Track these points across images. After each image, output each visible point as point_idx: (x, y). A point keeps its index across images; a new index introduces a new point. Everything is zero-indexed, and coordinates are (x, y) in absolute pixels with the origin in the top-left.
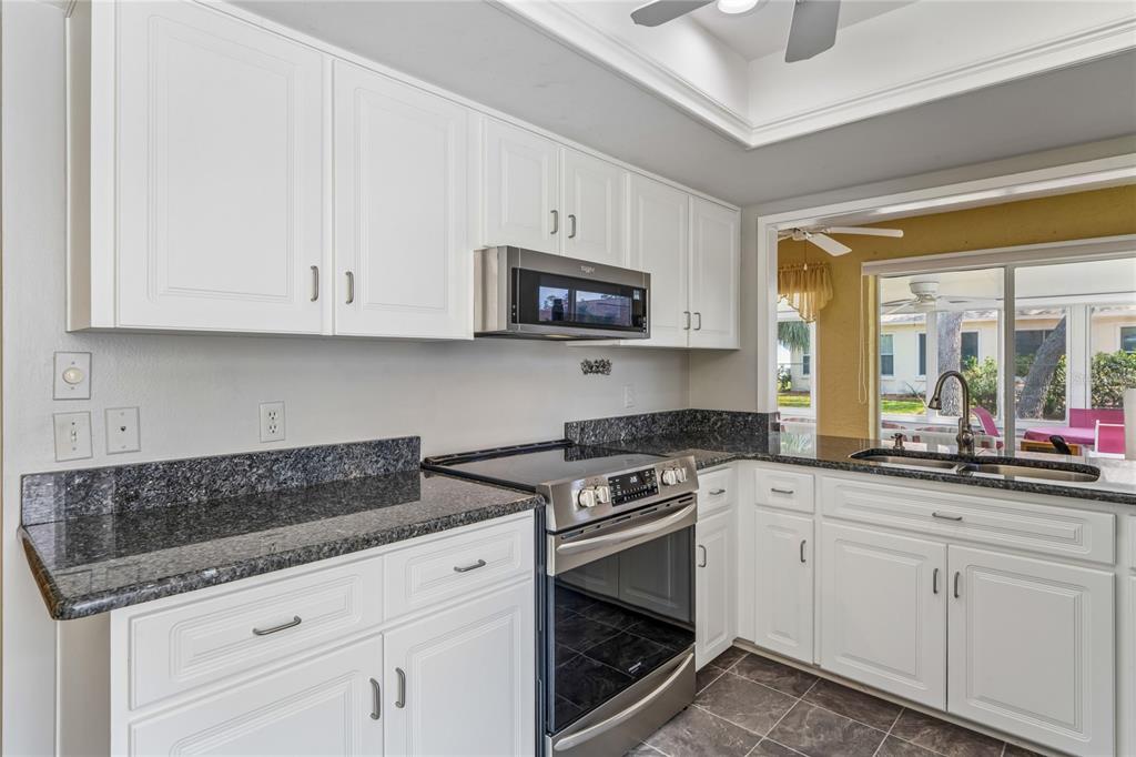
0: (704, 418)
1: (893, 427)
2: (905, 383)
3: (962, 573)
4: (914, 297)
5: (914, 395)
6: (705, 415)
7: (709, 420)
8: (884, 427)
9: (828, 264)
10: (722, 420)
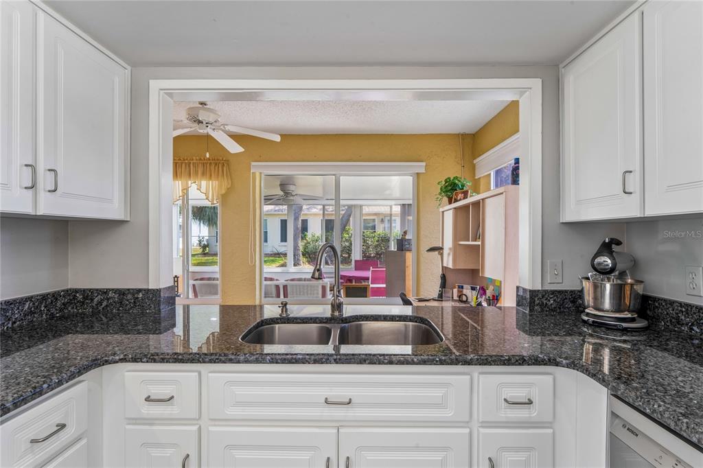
0: (85, 298)
1: (271, 279)
2: (273, 247)
3: (352, 458)
4: (282, 193)
5: (278, 254)
6: (88, 294)
7: (92, 300)
8: (265, 280)
9: (228, 161)
10: (108, 299)
